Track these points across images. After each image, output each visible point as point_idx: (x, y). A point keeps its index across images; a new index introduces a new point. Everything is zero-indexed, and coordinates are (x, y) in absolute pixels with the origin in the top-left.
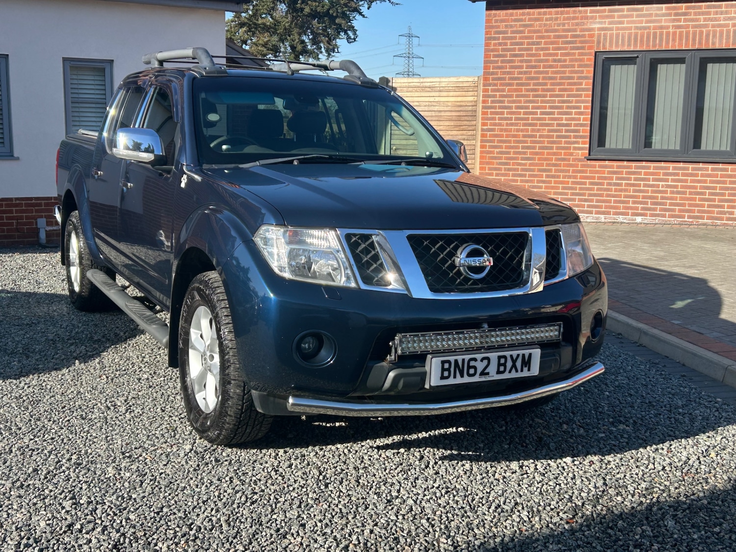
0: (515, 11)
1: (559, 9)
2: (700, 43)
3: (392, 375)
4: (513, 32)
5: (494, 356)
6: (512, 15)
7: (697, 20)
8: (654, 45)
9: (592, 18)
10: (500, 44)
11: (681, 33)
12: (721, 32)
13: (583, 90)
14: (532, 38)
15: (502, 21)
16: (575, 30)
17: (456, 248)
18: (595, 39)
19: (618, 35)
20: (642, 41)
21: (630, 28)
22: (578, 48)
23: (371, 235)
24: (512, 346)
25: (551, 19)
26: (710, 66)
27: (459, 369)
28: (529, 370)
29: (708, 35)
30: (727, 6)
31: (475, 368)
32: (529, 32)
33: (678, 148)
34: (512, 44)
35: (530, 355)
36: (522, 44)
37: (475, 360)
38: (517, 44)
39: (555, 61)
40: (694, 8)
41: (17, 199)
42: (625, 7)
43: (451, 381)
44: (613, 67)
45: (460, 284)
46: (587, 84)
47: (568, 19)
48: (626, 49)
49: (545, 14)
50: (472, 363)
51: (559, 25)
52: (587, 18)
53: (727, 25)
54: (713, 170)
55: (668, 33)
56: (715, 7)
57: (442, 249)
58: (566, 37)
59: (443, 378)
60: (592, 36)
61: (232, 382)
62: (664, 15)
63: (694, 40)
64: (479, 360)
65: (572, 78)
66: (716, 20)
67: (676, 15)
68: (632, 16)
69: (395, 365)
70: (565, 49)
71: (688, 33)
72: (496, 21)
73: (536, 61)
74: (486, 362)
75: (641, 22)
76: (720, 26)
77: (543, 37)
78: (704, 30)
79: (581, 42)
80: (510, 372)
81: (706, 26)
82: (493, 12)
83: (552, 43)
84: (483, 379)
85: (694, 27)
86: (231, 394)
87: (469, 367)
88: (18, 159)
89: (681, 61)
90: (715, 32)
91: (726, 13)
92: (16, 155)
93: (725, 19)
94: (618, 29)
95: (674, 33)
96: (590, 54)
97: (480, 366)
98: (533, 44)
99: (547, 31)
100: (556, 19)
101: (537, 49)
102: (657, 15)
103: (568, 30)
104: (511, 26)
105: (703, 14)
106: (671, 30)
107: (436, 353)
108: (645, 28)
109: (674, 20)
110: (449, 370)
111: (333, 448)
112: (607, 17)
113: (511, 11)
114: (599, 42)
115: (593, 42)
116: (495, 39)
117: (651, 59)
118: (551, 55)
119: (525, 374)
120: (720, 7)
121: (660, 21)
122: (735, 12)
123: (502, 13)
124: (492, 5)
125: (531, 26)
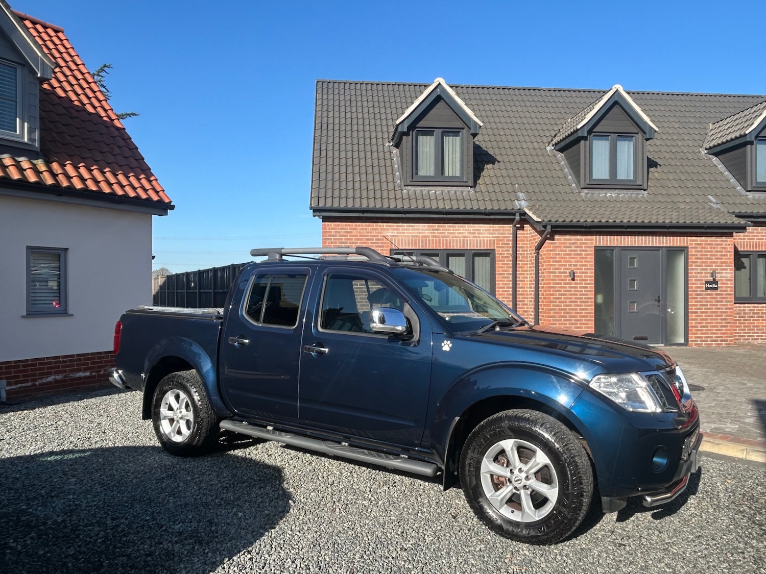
0: (340, 223)
1: (368, 224)
2: (446, 246)
4: (340, 236)
6: (339, 225)
7: (444, 233)
8: (422, 246)
9: (387, 229)
10: (332, 243)
11: (436, 240)
12: (457, 241)
14: (352, 239)
15: (332, 229)
16: (378, 236)
18: (389, 242)
20: (415, 244)
21: (409, 236)
22: (379, 247)
25: (363, 229)
26: (451, 258)
29: (450, 242)
30: (458, 227)
32: (350, 236)
40: (441, 226)
42: (406, 224)
47: (373, 229)
48: (407, 248)
49: (359, 226)
51: (368, 233)
52: (384, 229)
53: (459, 237)
55: (429, 240)
56: (452, 227)
58: (373, 240)
60: (387, 240)
63: (443, 244)
66: (453, 233)
67: (433, 230)
68: (409, 230)
71: (439, 240)
72: (329, 229)
75: (415, 233)
76: (455, 237)
78: (448, 239)
79: (382, 243)
81: (448, 237)
82: (327, 223)
85: (443, 237)
89: (437, 255)
90: (453, 240)
91: (458, 230)
93: (458, 233)
94: (402, 236)
95: (433, 240)
96: (387, 250)
99: (361, 236)
100: (366, 229)
102: (422, 230)
103: (374, 236)
104: (339, 232)
105: (447, 230)
106: (431, 238)
108: (417, 236)
109: (432, 233)
112: (396, 229)
113: (338, 223)
114: (392, 244)
116: (329, 239)
120: (455, 227)
121: (425, 233)
122: (463, 230)
123: (333, 224)
124: (325, 219)
125: (351, 232)
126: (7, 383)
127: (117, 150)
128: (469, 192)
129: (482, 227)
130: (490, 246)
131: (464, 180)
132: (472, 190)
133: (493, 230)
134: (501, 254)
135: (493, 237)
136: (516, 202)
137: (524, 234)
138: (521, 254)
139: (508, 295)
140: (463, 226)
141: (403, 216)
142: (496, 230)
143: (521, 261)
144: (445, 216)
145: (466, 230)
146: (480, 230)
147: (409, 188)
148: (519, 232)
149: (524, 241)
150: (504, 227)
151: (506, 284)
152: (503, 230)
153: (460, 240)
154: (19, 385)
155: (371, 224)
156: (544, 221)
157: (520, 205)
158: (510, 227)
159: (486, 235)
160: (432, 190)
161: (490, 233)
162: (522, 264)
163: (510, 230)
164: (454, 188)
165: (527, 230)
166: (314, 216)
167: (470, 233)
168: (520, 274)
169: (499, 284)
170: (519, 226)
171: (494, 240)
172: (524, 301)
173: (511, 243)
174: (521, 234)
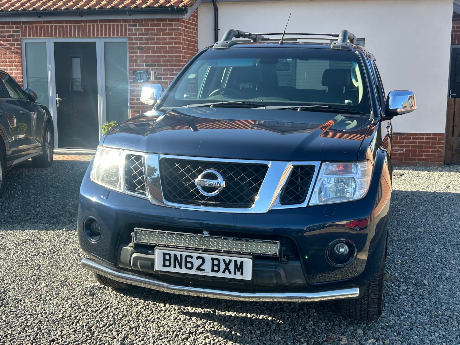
3: (133, 256)
5: (208, 257)
23: (141, 156)
24: (227, 253)
27: (178, 261)
28: (242, 274)
31: (192, 263)
35: (242, 263)
37: (191, 257)
43: (171, 269)
50: (189, 259)
57: (188, 171)
59: (164, 265)
64: (195, 257)
69: (135, 250)
74: (200, 261)
80: (224, 272)
84: (199, 273)
87: (186, 262)
97: (196, 263)
110: (169, 260)
119: (238, 276)
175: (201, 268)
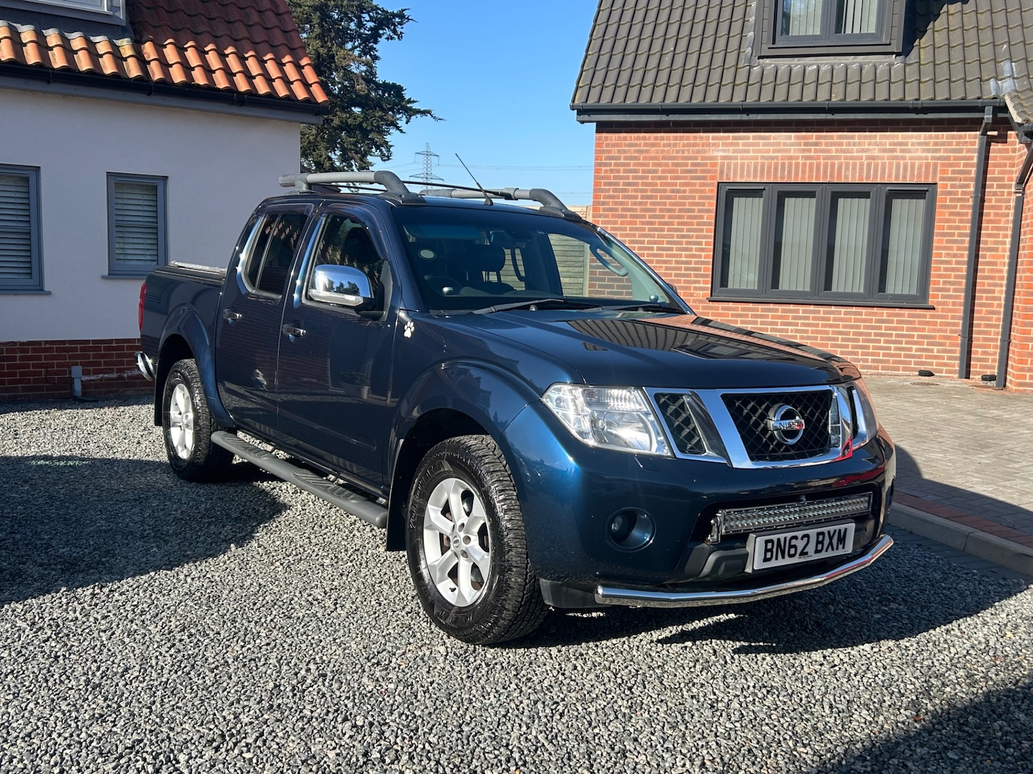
0: (628, 135)
1: (678, 134)
2: (832, 176)
3: (712, 558)
4: (626, 158)
5: (813, 532)
6: (625, 139)
7: (828, 151)
8: (782, 177)
9: (714, 145)
10: (612, 171)
11: (811, 165)
12: (854, 166)
13: (705, 224)
14: (648, 165)
15: (614, 145)
16: (696, 158)
17: (767, 409)
18: (718, 168)
19: (742, 165)
20: (769, 172)
21: (756, 158)
22: (699, 178)
23: (681, 395)
24: (829, 521)
25: (669, 145)
26: (841, 201)
27: (781, 549)
28: (843, 548)
29: (840, 168)
30: (860, 137)
31: (795, 547)
32: (645, 158)
33: (808, 289)
34: (625, 171)
35: (846, 529)
36: (636, 171)
37: (796, 538)
38: (631, 171)
39: (673, 191)
40: (825, 138)
41: (46, 342)
42: (751, 135)
43: (773, 564)
44: (736, 200)
45: (773, 450)
46: (709, 218)
47: (689, 145)
48: (751, 180)
49: (662, 139)
50: (794, 542)
51: (678, 152)
52: (709, 145)
53: (861, 158)
54: (846, 313)
55: (797, 164)
56: (847, 138)
57: (754, 410)
58: (686, 165)
59: (766, 560)
60: (714, 165)
61: (514, 569)
62: (792, 145)
63: (825, 172)
64: (800, 537)
65: (693, 211)
66: (848, 151)
67: (806, 144)
68: (758, 145)
69: (717, 547)
70: (685, 178)
71: (818, 165)
72: (607, 145)
73: (652, 191)
74: (806, 539)
75: (768, 151)
76: (852, 158)
77: (660, 165)
78: (836, 162)
79: (702, 171)
80: (826, 551)
81: (838, 158)
82: (605, 135)
83: (670, 172)
84: (803, 560)
85: (825, 158)
86: (512, 585)
87: (791, 547)
88: (49, 293)
89: (811, 195)
90: (847, 165)
91: (860, 144)
92: (46, 289)
93: (858, 151)
94: (743, 158)
95: (804, 165)
96: (712, 185)
97: (800, 544)
98: (649, 171)
99: (664, 158)
100: (675, 145)
101: (653, 178)
102: (785, 144)
103: (689, 158)
104: (625, 152)
105: (835, 144)
106: (800, 161)
107: (759, 531)
108: (773, 158)
109: (804, 151)
110: (771, 550)
111: (609, 643)
112: (731, 144)
113: (624, 135)
114: (722, 172)
115: (715, 171)
116: (606, 165)
117: (779, 192)
118: (669, 184)
119: (840, 552)
120: (853, 138)
121: (789, 151)
122: (870, 144)
123: (614, 137)
124: (602, 127)
125: (647, 151)
126: (83, 370)
127: (255, 18)
128: (890, 65)
129: (912, 137)
130: (927, 177)
131: (884, 41)
132: (897, 62)
133: (936, 144)
134: (950, 193)
135: (933, 158)
136: (992, 82)
137: (1007, 151)
138: (995, 194)
139: (956, 277)
140: (870, 137)
141: (745, 117)
142: (943, 144)
143: (993, 207)
144: (829, 116)
145: (876, 144)
146: (906, 144)
147: (767, 61)
148: (994, 146)
149: (1005, 165)
150: (960, 137)
151: (955, 256)
152: (958, 144)
153: (862, 164)
154: (100, 376)
155: (686, 135)
156: (1028, 121)
157: (998, 88)
158: (975, 137)
159: (919, 154)
160: (812, 64)
161: (928, 151)
162: (996, 215)
163: (973, 144)
164: (860, 58)
165: (1014, 143)
166: (582, 122)
167: (885, 151)
168: (989, 236)
169: (940, 255)
170: (995, 133)
171: (935, 165)
172: (993, 292)
173: (974, 170)
174: (1000, 151)
175: (805, 551)
